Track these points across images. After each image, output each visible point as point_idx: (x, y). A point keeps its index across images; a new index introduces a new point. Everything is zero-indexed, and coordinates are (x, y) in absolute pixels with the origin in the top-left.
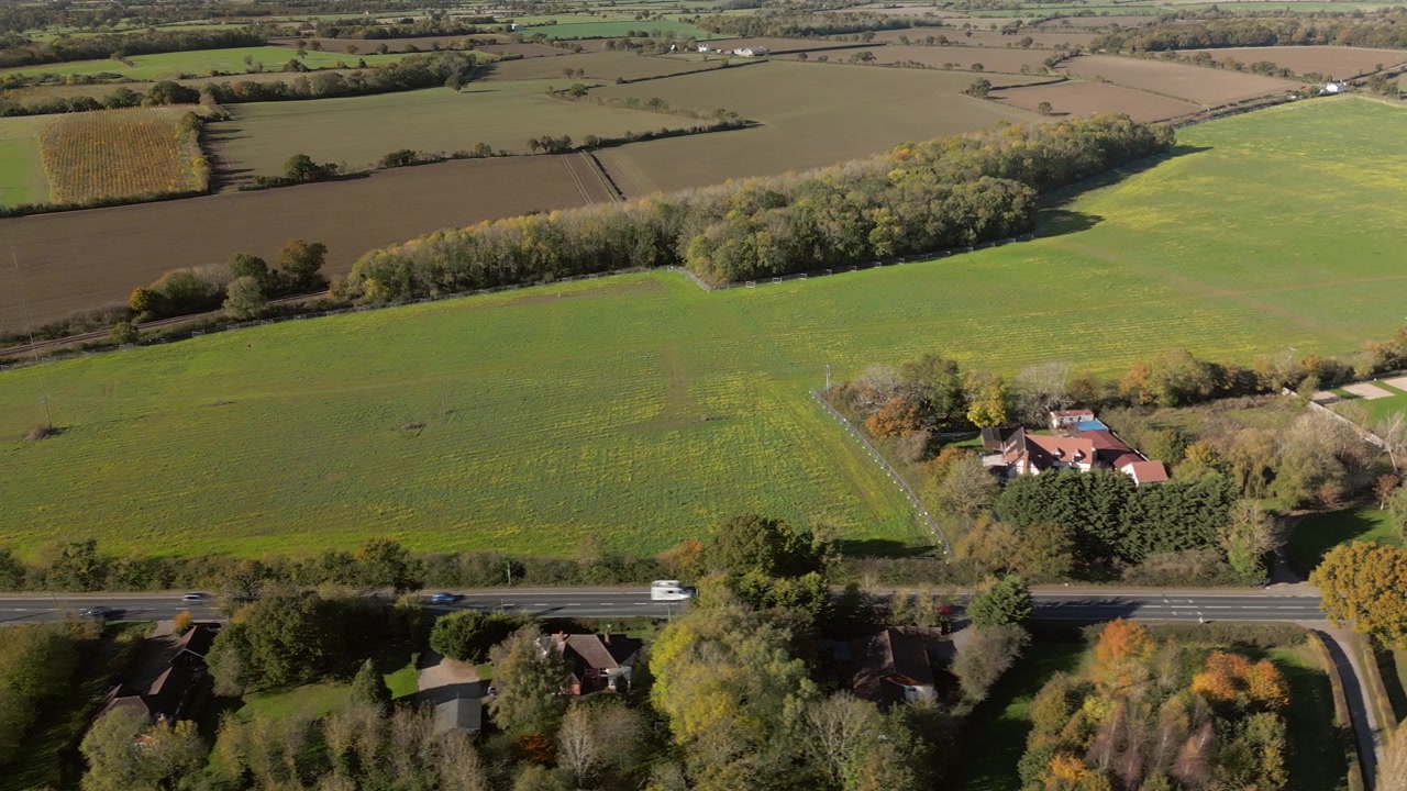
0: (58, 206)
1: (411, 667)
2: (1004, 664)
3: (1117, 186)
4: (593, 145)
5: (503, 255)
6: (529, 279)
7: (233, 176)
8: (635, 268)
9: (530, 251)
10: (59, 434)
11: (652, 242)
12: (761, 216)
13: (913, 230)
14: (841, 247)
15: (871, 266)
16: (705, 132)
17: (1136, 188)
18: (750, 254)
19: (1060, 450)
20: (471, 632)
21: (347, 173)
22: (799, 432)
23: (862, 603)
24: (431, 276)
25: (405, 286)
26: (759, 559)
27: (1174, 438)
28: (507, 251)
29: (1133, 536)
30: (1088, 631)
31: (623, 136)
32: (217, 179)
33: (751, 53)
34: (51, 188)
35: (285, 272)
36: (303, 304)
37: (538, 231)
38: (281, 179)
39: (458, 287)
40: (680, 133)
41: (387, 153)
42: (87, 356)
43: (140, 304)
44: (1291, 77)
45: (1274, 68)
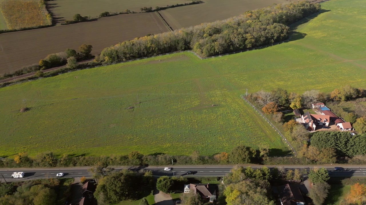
0: (11, 30)
1: (152, 194)
2: (325, 196)
3: (307, 23)
4: (159, 9)
5: (143, 49)
6: (150, 55)
7: (58, 20)
8: (179, 51)
9: (150, 47)
10: (29, 110)
11: (183, 44)
12: (214, 37)
13: (257, 40)
14: (238, 46)
15: (246, 51)
16: (188, 5)
17: (313, 24)
18: (213, 49)
19: (320, 119)
20: (169, 185)
21: (91, 19)
22: (241, 110)
23: (279, 175)
24: (123, 55)
25: (116, 58)
26: (246, 159)
27: (353, 116)
28: (144, 47)
29: (351, 150)
30: (343, 181)
31: (166, 6)
32: (54, 22)
34: (7, 23)
35: (81, 54)
36: (88, 63)
37: (152, 41)
38: (73, 21)
39: (130, 58)
40: (182, 5)
41: (101, 13)
42: (30, 81)
43: (42, 64)
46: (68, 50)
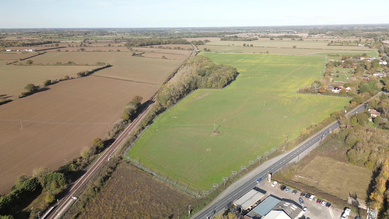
11: (195, 84)
15: (232, 82)
18: (224, 81)
21: (40, 89)
24: (174, 98)
33: (32, 51)
38: (28, 93)
43: (128, 118)
44: (184, 50)
45: (180, 48)
46: (133, 103)
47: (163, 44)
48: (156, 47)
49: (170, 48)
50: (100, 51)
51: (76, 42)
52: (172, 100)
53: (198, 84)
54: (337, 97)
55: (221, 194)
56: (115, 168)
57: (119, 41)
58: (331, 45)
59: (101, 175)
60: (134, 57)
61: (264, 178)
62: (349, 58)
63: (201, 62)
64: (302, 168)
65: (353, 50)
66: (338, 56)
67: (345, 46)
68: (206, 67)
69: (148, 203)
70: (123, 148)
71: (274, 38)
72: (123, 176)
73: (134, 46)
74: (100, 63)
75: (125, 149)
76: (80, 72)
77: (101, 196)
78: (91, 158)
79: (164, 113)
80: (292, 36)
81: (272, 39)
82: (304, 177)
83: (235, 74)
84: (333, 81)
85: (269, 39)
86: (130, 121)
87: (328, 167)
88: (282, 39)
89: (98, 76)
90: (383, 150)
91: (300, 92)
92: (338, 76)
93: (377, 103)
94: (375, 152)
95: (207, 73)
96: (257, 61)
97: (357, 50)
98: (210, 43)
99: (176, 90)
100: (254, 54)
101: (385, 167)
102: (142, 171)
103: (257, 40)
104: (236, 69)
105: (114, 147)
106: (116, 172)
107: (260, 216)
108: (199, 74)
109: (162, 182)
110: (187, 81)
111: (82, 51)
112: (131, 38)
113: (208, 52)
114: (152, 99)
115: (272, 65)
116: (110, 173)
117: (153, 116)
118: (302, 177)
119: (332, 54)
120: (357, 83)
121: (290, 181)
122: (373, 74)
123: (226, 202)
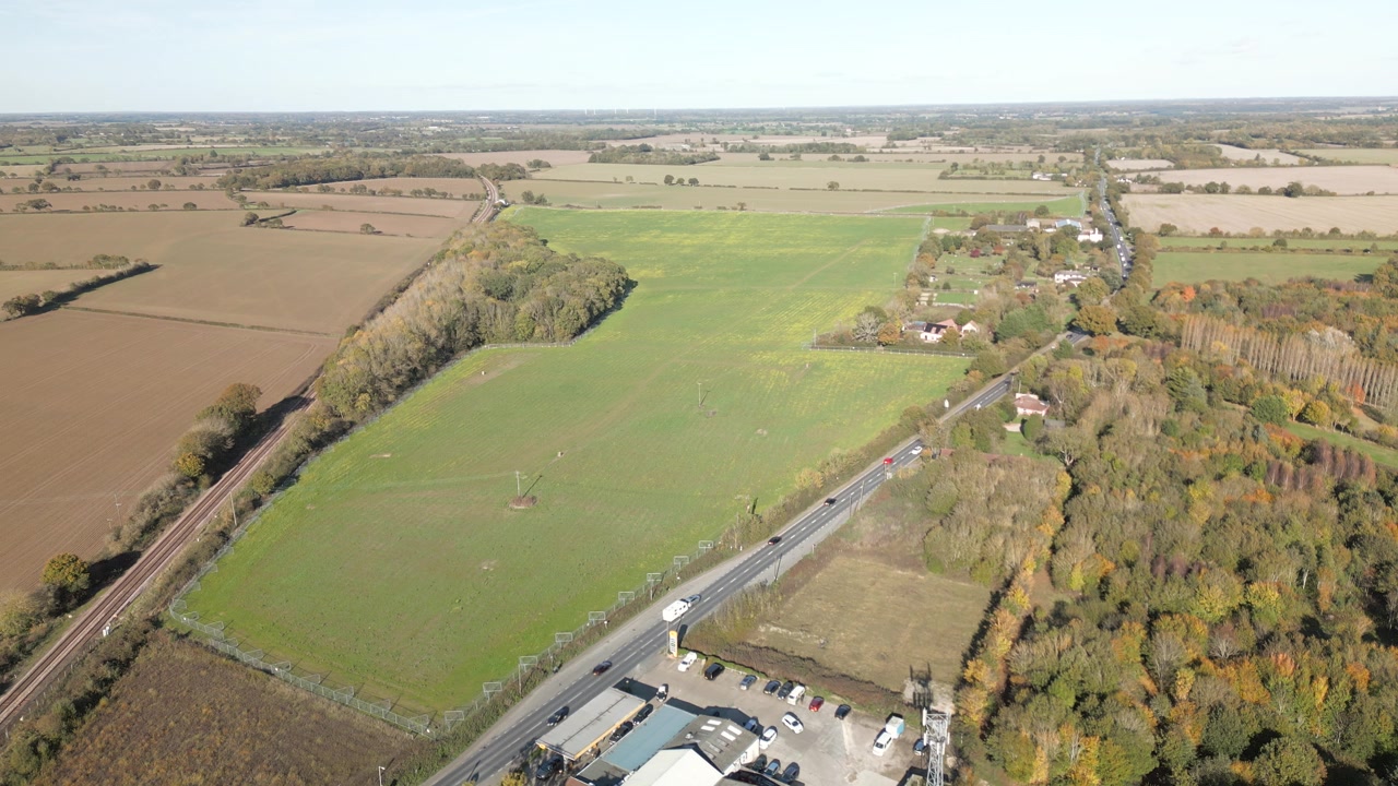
13: (609, 289)
14: (598, 305)
15: (609, 315)
18: (576, 316)
24: (386, 384)
31: (67, 289)
40: (110, 280)
43: (199, 468)
44: (451, 199)
45: (434, 192)
46: (220, 409)
47: (374, 177)
48: (343, 190)
49: (398, 194)
50: (113, 209)
51: (13, 175)
52: (377, 391)
53: (482, 329)
54: (932, 358)
55: (505, 715)
56: (128, 660)
57: (198, 165)
58: (952, 178)
59: (70, 692)
60: (253, 228)
61: (659, 646)
62: (994, 222)
63: (501, 247)
64: (785, 600)
65: (1013, 194)
66: (964, 214)
67: (993, 179)
68: (515, 264)
69: (239, 778)
70: (168, 585)
71: (771, 155)
72: (157, 687)
73: (257, 186)
74: (105, 258)
75: (177, 589)
76: (19, 298)
77: (61, 769)
78: (36, 630)
79: (346, 441)
80: (833, 145)
81: (764, 158)
82: (784, 630)
83: (620, 288)
84: (930, 302)
85: (755, 157)
86: (205, 479)
87: (863, 589)
88: (797, 158)
89: (96, 311)
90: (1026, 523)
91: (822, 343)
92: (947, 287)
93: (1041, 370)
94: (1001, 529)
95: (517, 286)
96: (703, 239)
97: (1024, 194)
98: (550, 170)
99: (395, 353)
100: (699, 211)
101: (1022, 575)
102: (230, 662)
103: (714, 159)
104: (624, 269)
105: (133, 582)
106: (132, 673)
107: (619, 775)
108: (488, 293)
109: (303, 695)
110: (440, 319)
111: (35, 210)
112: (251, 153)
113: (536, 207)
114: (303, 393)
115: (749, 251)
116: (108, 682)
117: (298, 456)
118: (780, 630)
119: (945, 211)
120: (995, 308)
121: (739, 647)
122: (1052, 276)
123: (519, 742)
